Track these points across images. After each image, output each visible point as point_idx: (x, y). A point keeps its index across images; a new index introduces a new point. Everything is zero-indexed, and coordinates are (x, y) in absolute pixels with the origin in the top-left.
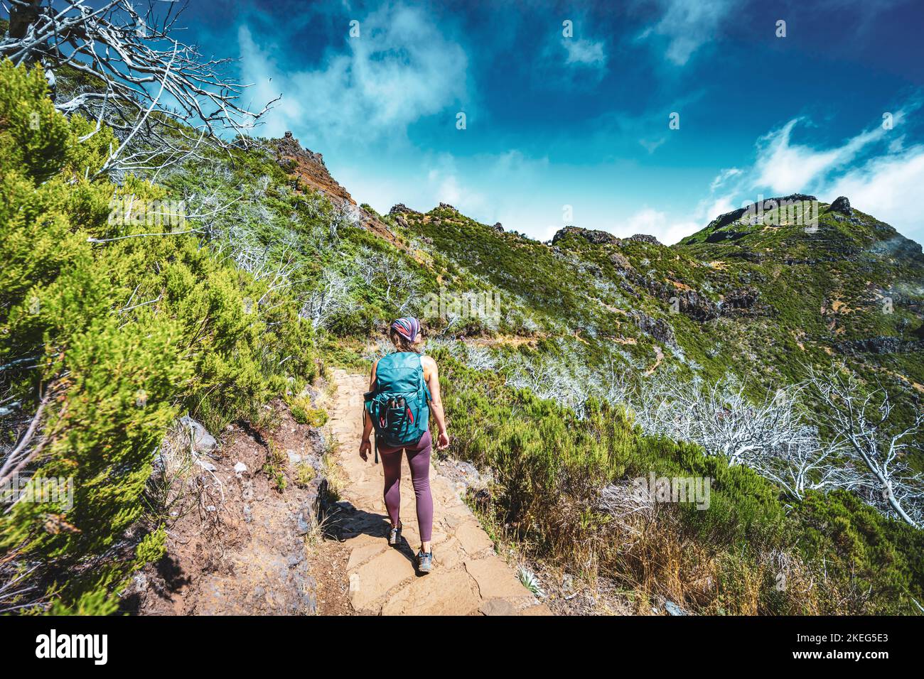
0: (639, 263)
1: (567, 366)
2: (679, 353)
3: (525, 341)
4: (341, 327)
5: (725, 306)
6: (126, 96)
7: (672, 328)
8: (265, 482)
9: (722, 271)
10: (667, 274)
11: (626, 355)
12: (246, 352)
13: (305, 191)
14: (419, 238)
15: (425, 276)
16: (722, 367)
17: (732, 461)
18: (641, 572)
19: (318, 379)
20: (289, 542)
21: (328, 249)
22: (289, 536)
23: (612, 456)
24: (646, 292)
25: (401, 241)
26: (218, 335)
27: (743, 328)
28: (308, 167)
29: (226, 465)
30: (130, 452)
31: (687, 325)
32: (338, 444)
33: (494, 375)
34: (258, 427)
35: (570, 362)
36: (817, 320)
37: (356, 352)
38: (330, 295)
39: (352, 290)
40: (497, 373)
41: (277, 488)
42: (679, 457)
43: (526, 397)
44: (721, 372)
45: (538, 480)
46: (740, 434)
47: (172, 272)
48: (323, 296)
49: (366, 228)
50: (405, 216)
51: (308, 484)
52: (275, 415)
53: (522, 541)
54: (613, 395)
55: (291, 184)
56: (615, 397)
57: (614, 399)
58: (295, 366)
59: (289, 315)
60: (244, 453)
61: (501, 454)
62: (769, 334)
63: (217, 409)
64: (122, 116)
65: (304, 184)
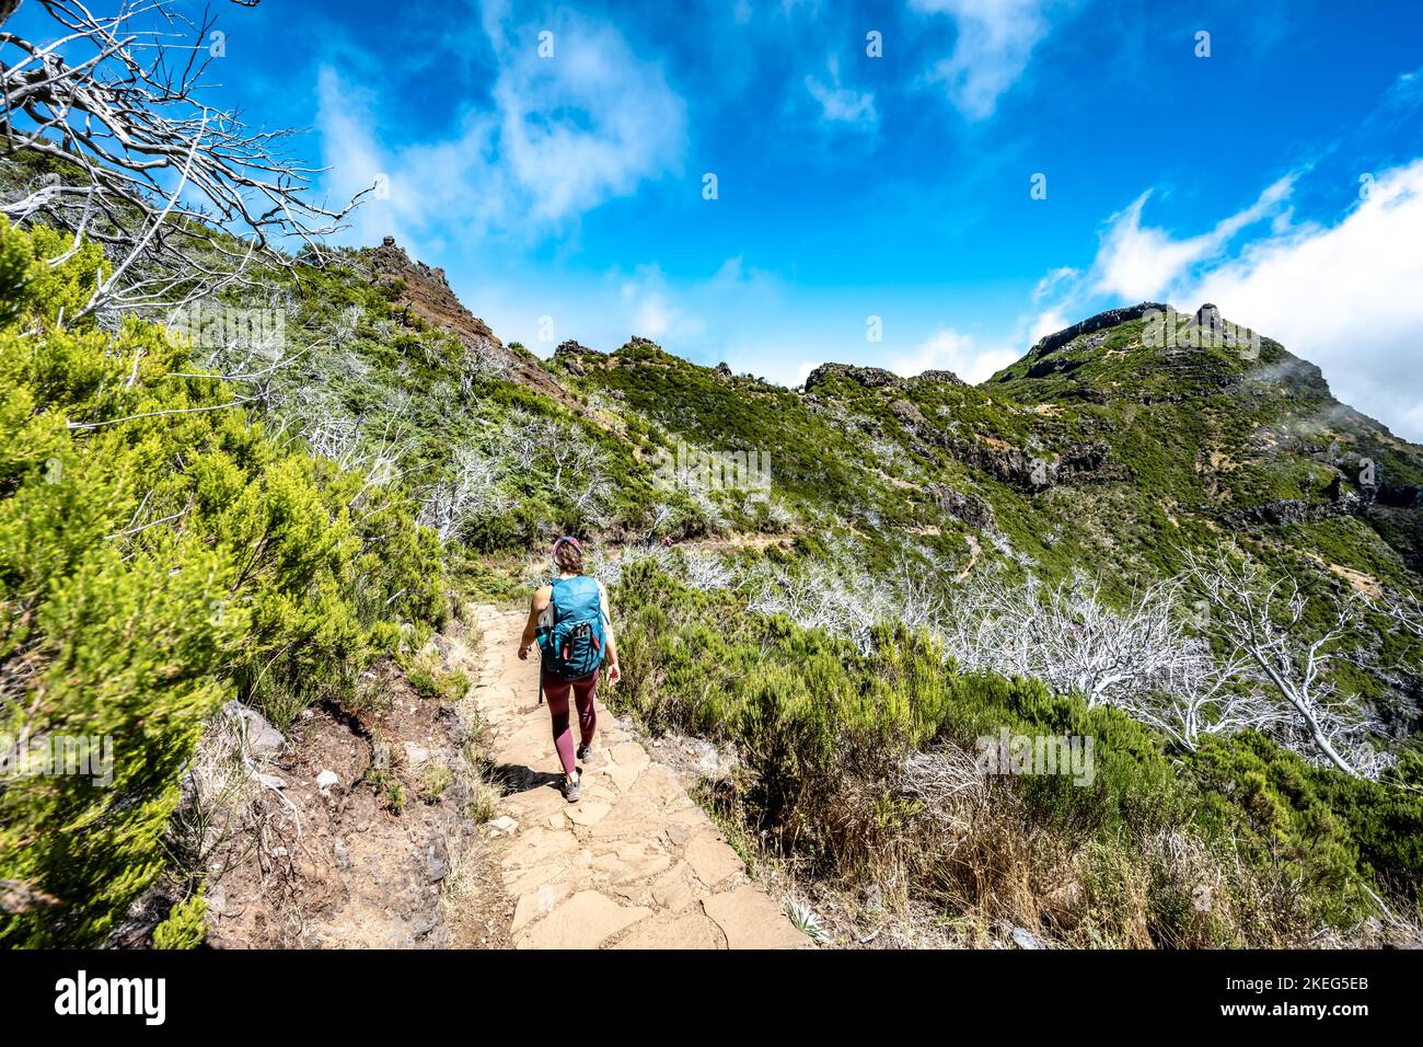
0: (934, 413)
1: (840, 575)
2: (1002, 543)
3: (774, 541)
4: (484, 537)
5: (1063, 470)
6: (119, 189)
7: (990, 507)
8: (369, 800)
9: (1054, 419)
10: (976, 427)
11: (926, 552)
12: (331, 588)
13: (419, 328)
14: (603, 392)
15: (615, 450)
16: (1067, 559)
17: (1092, 700)
18: (973, 886)
19: (451, 623)
20: (413, 895)
21: (460, 415)
22: (413, 885)
23: (917, 710)
24: (948, 455)
25: (575, 398)
26: (284, 566)
27: (1091, 500)
28: (422, 289)
29: (303, 777)
30: (142, 769)
31: (1010, 500)
32: (488, 727)
33: (730, 597)
34: (355, 709)
35: (844, 568)
36: (1191, 482)
37: (511, 575)
38: (466, 487)
39: (501, 477)
40: (735, 593)
41: (390, 808)
42: (1014, 701)
43: (781, 627)
44: (1066, 567)
45: (807, 756)
46: (1100, 659)
47: (205, 467)
48: (454, 490)
49: (518, 379)
50: (579, 359)
51: (441, 796)
52: (383, 687)
53: (788, 855)
54: (911, 614)
55: (396, 318)
56: (914, 617)
57: (913, 620)
58: (412, 606)
59: (400, 524)
60: (334, 756)
61: (748, 719)
62: (1128, 507)
63: (284, 684)
64: (112, 220)
65: (417, 316)
